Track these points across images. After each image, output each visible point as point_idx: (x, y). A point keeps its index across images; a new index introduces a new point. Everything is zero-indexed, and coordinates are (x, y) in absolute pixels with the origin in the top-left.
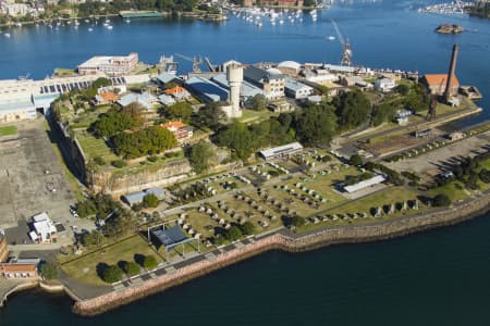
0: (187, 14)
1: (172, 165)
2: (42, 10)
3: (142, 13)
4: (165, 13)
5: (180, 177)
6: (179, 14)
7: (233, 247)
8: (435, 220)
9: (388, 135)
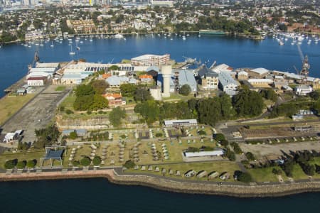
0: (240, 34)
1: (97, 118)
2: (154, 26)
3: (214, 32)
4: (228, 33)
5: (103, 126)
6: (235, 34)
7: (81, 169)
8: (229, 190)
9: (271, 126)
